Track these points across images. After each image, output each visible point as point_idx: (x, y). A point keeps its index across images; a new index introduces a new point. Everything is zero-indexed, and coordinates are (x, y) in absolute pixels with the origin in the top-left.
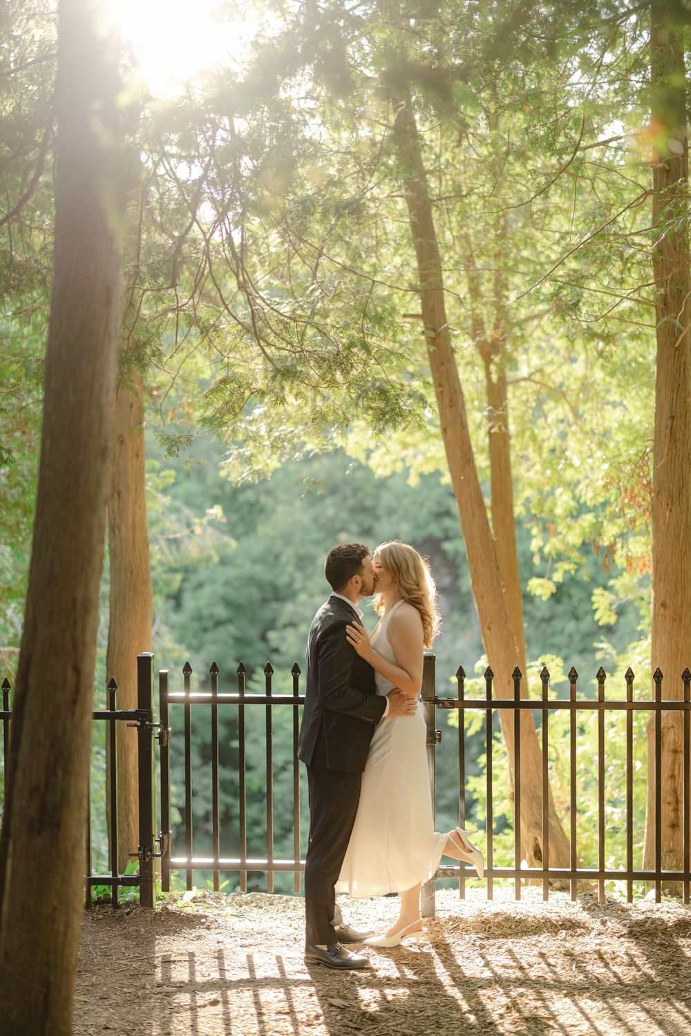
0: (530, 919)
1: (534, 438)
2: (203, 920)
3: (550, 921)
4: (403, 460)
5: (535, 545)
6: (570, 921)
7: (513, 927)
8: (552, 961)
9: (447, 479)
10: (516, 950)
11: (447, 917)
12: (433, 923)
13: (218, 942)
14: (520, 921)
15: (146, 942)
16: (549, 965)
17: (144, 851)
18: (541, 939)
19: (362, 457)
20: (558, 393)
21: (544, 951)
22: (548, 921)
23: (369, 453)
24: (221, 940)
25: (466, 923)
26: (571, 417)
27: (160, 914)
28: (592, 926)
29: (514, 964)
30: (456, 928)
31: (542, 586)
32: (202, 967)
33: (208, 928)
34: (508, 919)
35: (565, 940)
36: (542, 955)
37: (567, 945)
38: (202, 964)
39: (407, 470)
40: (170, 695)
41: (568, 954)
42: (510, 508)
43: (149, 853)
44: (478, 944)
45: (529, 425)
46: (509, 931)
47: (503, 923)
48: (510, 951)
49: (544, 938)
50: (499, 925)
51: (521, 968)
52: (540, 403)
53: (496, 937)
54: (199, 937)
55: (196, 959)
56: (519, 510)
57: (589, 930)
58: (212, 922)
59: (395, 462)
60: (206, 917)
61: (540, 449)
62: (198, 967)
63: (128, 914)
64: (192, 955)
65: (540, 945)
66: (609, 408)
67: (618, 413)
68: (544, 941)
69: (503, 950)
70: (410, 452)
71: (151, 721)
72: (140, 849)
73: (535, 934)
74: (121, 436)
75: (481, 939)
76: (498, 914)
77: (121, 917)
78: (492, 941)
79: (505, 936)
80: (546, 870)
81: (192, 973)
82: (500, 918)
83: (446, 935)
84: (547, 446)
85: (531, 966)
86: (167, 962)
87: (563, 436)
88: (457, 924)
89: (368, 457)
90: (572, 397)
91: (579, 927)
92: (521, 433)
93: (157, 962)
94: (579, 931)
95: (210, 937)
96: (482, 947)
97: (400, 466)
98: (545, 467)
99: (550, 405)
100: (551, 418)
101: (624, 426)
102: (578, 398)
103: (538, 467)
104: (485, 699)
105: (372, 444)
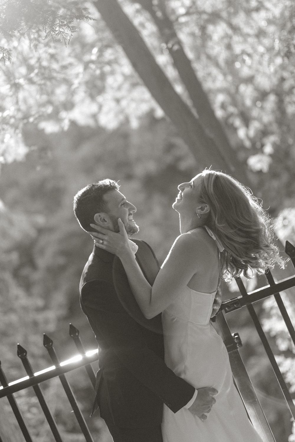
1: (209, 57)
4: (122, 111)
5: (242, 133)
9: (160, 113)
19: (92, 122)
23: (95, 116)
26: (230, 32)
31: (260, 161)
42: (211, 113)
45: (202, 49)
52: (203, 29)
56: (219, 113)
59: (116, 115)
61: (217, 65)
66: (255, 15)
67: (263, 14)
70: (123, 104)
84: (220, 59)
87: (229, 47)
90: (224, 14)
92: (198, 58)
97: (121, 117)
98: (225, 75)
99: (210, 28)
100: (216, 37)
101: (270, 22)
102: (229, 14)
103: (220, 77)
104: (269, 286)
105: (94, 108)
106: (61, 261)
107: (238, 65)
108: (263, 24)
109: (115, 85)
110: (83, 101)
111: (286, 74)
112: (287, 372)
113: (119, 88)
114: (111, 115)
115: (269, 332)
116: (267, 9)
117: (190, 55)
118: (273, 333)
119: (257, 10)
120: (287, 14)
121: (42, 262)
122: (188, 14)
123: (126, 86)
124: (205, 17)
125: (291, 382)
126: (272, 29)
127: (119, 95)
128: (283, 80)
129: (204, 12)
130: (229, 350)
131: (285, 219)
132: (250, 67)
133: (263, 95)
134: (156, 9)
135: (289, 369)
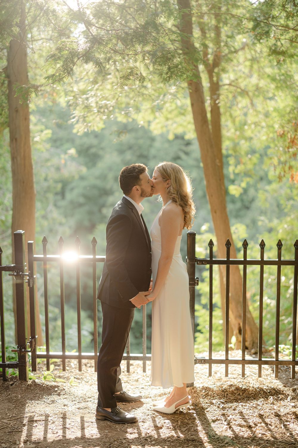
0: (251, 389)
1: (231, 116)
2: (56, 389)
3: (263, 390)
4: (166, 126)
5: (231, 169)
6: (274, 389)
7: (241, 394)
8: (267, 420)
10: (244, 411)
11: (201, 387)
12: (193, 391)
13: (64, 405)
14: (245, 390)
15: (21, 405)
16: (267, 424)
17: (20, 349)
18: (259, 403)
19: (146, 125)
20: (244, 93)
21: (262, 412)
22: (262, 389)
23: (149, 122)
24: (66, 403)
25: (213, 391)
26: (250, 106)
27: (31, 385)
28: (288, 393)
29: (245, 424)
30: (207, 395)
31: (236, 189)
32: (53, 425)
33: (59, 395)
34: (238, 389)
35: (273, 403)
36: (261, 416)
37: (275, 407)
38: (53, 423)
39: (168, 131)
40: (35, 256)
41: (277, 415)
43: (23, 350)
44: (221, 407)
45: (229, 109)
46: (239, 397)
47: (235, 392)
48: (241, 413)
49: (260, 402)
50: (233, 393)
51: (250, 427)
52: (235, 97)
53: (232, 402)
54: (53, 402)
55: (50, 418)
57: (287, 396)
58: (62, 390)
59: (162, 127)
60: (58, 387)
61: (234, 122)
62: (50, 426)
63: (12, 385)
64: (47, 416)
65: (259, 408)
66: (268, 101)
67: (273, 103)
68: (261, 404)
69: (237, 412)
70: (170, 122)
71: (23, 272)
72: (18, 348)
73: (254, 399)
74: (16, 108)
75: (223, 403)
76: (231, 385)
77: (8, 387)
78: (230, 405)
79: (236, 401)
80: (260, 360)
81: (46, 431)
82: (233, 388)
83: (201, 400)
84: (237, 120)
85: (256, 425)
86: (31, 421)
87: (245, 115)
88: (208, 392)
89: (149, 125)
90: (251, 94)
91: (280, 394)
92: (225, 113)
93: (25, 421)
94: (281, 396)
95: (59, 401)
96: (224, 408)
97: (165, 130)
98: (236, 130)
99: (239, 98)
100: (240, 105)
101: (276, 110)
102: (254, 95)
103: (233, 130)
104: (226, 259)
105: (151, 118)
106: (82, 200)
107: (246, 127)
108: (271, 109)
109: (170, 109)
110: (146, 110)
111: (272, 145)
112: (200, 316)
113: (170, 112)
114: (159, 126)
115: (199, 290)
116: (276, 101)
117: (222, 110)
118: (201, 292)
119: (271, 99)
120: (288, 110)
121: (69, 196)
122: (230, 85)
123: (175, 112)
124: (239, 90)
125: (199, 324)
126: (274, 114)
127: (169, 116)
128: (268, 147)
129: (240, 88)
130: (190, 284)
131: (236, 229)
132: (252, 132)
133: (253, 152)
134: (214, 74)
135: (202, 316)
